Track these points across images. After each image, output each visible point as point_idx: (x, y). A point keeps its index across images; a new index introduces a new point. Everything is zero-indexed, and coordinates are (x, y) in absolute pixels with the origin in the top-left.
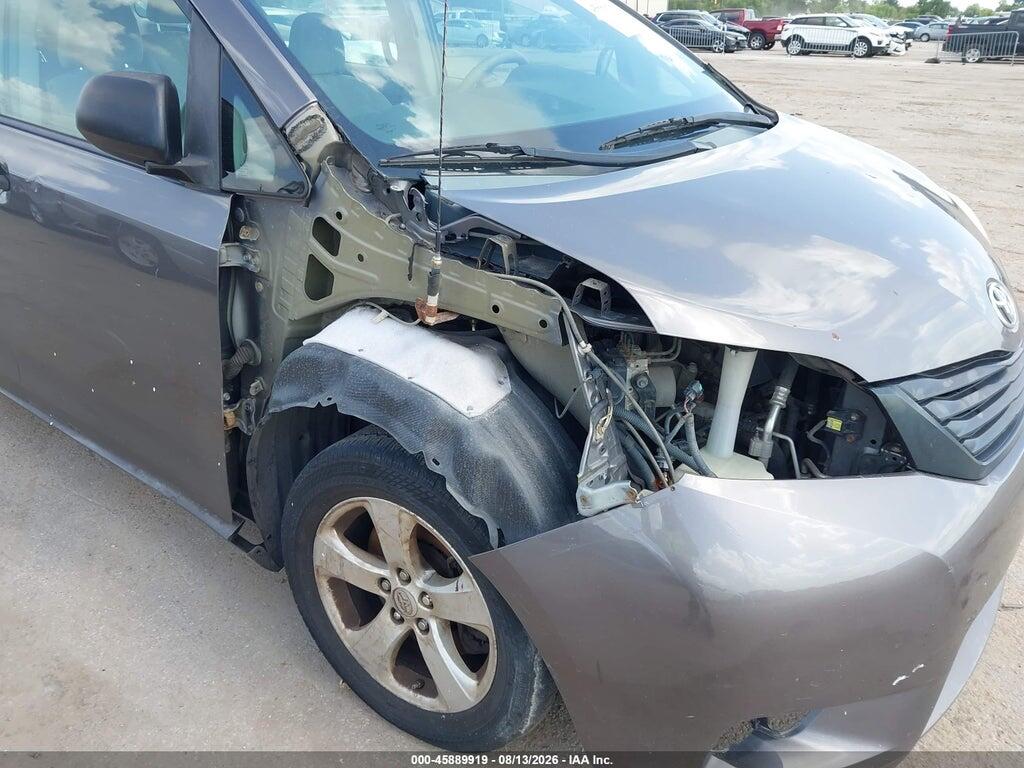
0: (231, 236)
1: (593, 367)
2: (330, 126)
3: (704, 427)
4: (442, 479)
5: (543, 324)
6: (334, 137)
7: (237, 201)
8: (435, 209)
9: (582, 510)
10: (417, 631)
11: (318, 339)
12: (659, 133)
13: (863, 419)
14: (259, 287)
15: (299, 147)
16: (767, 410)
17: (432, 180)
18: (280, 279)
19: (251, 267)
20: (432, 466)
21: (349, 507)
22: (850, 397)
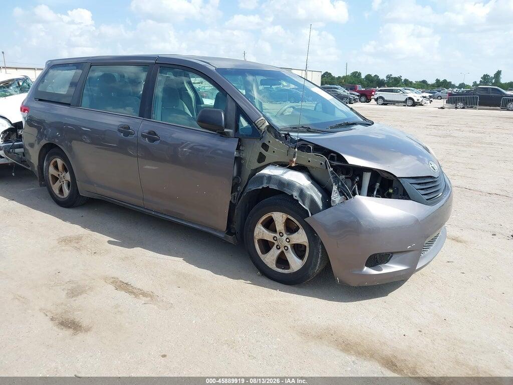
0: (238, 149)
1: (333, 174)
2: (267, 122)
3: (360, 188)
4: (297, 201)
5: (321, 164)
6: (268, 124)
7: (240, 140)
8: (293, 141)
9: (332, 205)
10: (284, 250)
11: (262, 172)
12: (340, 126)
13: (397, 189)
14: (243, 162)
15: (259, 126)
16: (374, 189)
17: (291, 134)
18: (250, 159)
19: (241, 156)
20: (295, 198)
21: (267, 216)
22: (395, 184)
